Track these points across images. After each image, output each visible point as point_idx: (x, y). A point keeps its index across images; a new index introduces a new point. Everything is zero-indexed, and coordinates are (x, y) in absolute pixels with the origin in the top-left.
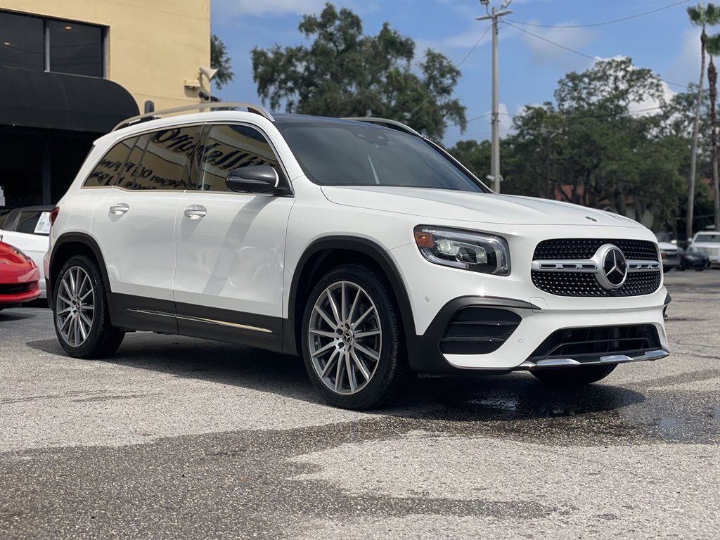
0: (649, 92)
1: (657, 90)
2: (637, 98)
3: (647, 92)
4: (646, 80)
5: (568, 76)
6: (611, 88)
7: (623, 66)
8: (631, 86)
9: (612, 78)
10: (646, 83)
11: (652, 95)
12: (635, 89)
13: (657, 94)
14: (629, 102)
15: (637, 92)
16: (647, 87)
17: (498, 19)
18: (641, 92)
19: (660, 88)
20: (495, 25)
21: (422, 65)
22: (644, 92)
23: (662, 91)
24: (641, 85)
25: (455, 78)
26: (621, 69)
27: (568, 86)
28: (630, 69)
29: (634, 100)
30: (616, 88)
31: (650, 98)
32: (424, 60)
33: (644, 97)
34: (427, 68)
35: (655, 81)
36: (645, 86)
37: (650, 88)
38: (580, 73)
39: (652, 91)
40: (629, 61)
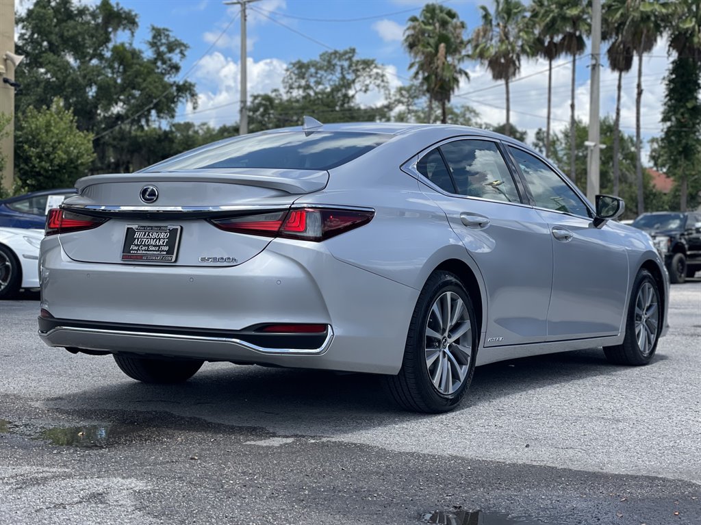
0: (375, 83)
1: (383, 81)
2: (364, 89)
3: (373, 82)
4: (371, 70)
5: (294, 64)
6: (338, 78)
7: (347, 56)
8: (358, 76)
9: (338, 69)
10: (372, 73)
11: (378, 86)
12: (361, 79)
13: (382, 84)
14: (356, 92)
15: (364, 82)
16: (373, 78)
17: (247, 6)
18: (367, 82)
19: (385, 79)
20: (244, 11)
21: (147, 41)
22: (371, 83)
23: (387, 82)
24: (367, 75)
26: (346, 60)
28: (355, 59)
29: (361, 90)
30: (343, 78)
31: (376, 88)
33: (371, 87)
35: (379, 71)
36: (370, 76)
37: (375, 79)
38: (305, 61)
39: (378, 82)
40: (353, 51)
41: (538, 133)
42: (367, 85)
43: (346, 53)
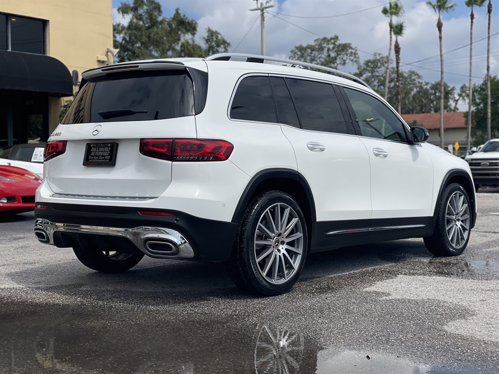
0: (350, 59)
1: (355, 57)
2: (342, 62)
3: (348, 58)
4: (348, 50)
5: (297, 48)
6: (325, 56)
7: (333, 41)
8: (338, 55)
9: (326, 50)
10: (348, 52)
11: (352, 60)
12: (341, 56)
13: (355, 59)
14: (337, 65)
15: (342, 58)
16: (349, 55)
17: (265, 11)
18: (345, 58)
19: (357, 56)
20: (262, 15)
21: (204, 38)
22: (347, 58)
23: (358, 58)
24: (345, 54)
25: (227, 48)
26: (332, 43)
27: (298, 54)
28: (337, 43)
29: (340, 64)
30: (329, 55)
31: (351, 62)
32: (206, 35)
33: (347, 61)
34: (207, 41)
35: (353, 51)
36: (347, 55)
37: (350, 56)
38: (305, 45)
39: (352, 58)
40: (336, 38)
41: (462, 88)
42: (345, 61)
43: (332, 39)
